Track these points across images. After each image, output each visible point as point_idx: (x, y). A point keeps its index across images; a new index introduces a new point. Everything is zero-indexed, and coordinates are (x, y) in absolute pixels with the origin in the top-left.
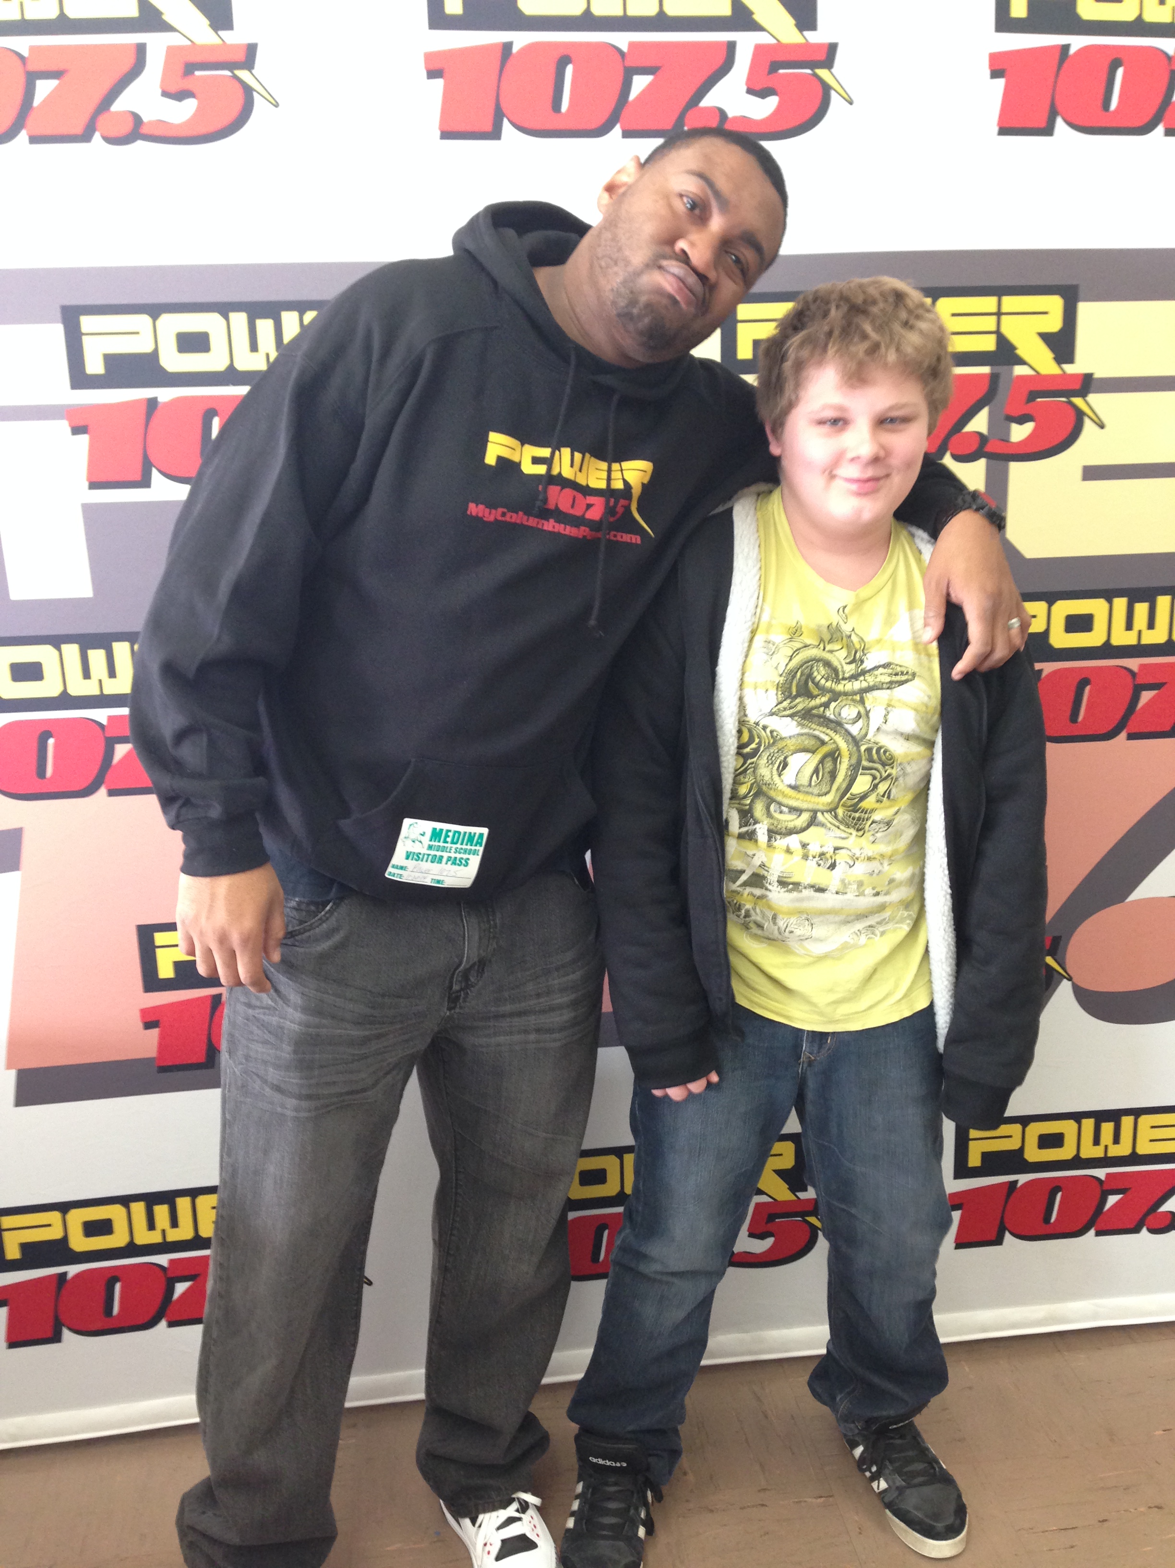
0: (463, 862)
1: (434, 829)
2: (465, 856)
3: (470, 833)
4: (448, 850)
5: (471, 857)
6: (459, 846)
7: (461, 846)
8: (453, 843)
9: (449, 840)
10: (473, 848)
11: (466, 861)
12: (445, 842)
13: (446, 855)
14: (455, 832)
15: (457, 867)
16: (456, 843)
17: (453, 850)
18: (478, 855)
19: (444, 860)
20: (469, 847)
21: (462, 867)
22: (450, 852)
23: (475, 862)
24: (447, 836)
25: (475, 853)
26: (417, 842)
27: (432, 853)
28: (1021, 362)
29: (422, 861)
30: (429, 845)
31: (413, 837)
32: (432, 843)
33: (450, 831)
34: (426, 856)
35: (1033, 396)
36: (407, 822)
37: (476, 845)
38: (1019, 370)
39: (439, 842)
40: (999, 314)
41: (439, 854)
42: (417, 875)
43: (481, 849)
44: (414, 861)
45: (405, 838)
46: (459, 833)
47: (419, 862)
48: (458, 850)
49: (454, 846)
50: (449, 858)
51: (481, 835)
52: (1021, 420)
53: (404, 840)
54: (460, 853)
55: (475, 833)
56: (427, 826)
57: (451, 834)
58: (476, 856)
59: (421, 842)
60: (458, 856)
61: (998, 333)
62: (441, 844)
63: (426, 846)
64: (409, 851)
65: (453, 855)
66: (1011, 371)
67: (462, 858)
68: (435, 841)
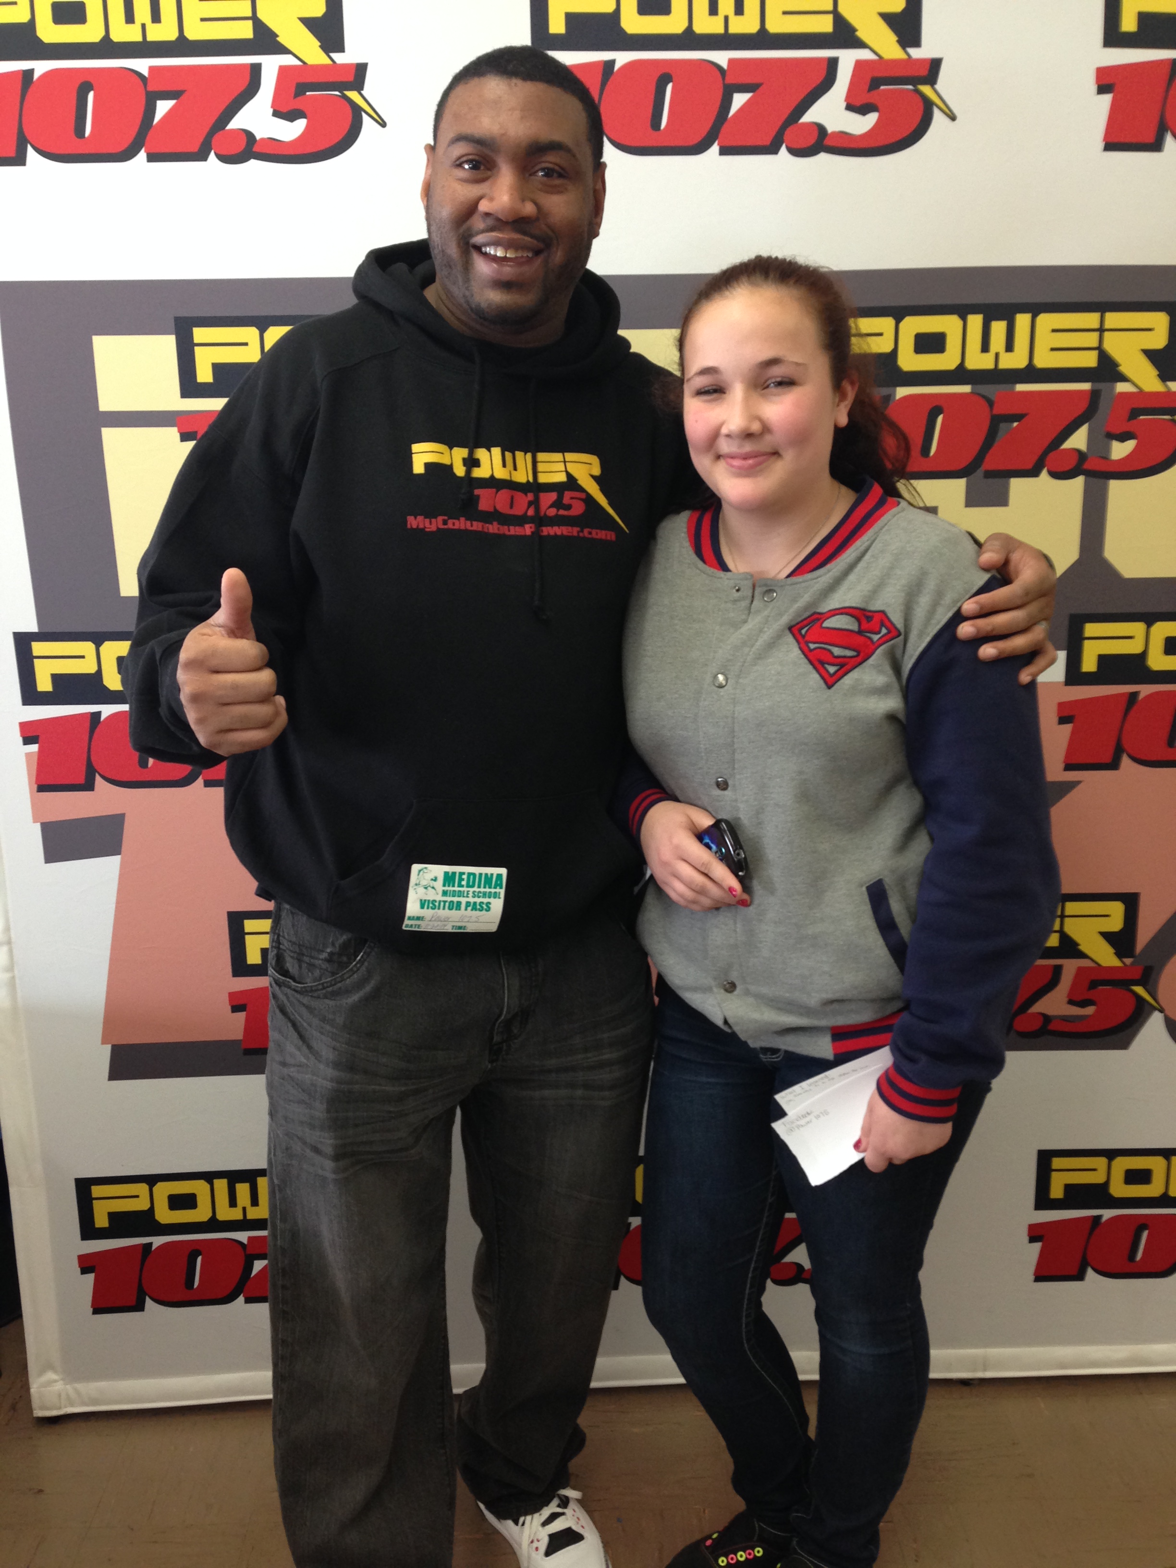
0: (485, 907)
1: (446, 873)
2: (485, 900)
3: (486, 874)
4: (465, 895)
5: (492, 900)
6: (476, 889)
7: (479, 890)
8: (468, 886)
9: (464, 883)
10: (493, 890)
11: (487, 906)
12: (460, 885)
13: (463, 900)
14: (469, 874)
15: (478, 912)
16: (473, 886)
17: (471, 894)
18: (499, 898)
19: (463, 906)
20: (487, 890)
21: (484, 912)
22: (468, 897)
23: (498, 905)
24: (461, 879)
25: (496, 896)
26: (429, 888)
27: (449, 899)
28: (1124, 379)
29: (439, 909)
30: (444, 891)
31: (424, 883)
32: (446, 888)
33: (464, 873)
34: (442, 904)
35: (1135, 413)
36: (415, 868)
37: (495, 888)
38: (1122, 387)
39: (453, 886)
40: (1101, 330)
41: (456, 899)
42: (436, 924)
43: (502, 892)
44: (430, 910)
45: (416, 885)
46: (474, 875)
47: (436, 910)
48: (476, 894)
49: (471, 890)
50: (468, 904)
51: (499, 876)
52: (1123, 437)
53: (415, 887)
54: (479, 897)
55: (492, 875)
56: (438, 870)
57: (465, 877)
58: (497, 899)
59: (433, 888)
60: (478, 900)
61: (1100, 349)
62: (456, 889)
63: (440, 893)
64: (424, 899)
65: (472, 900)
66: (1113, 388)
67: (483, 903)
68: (449, 886)
